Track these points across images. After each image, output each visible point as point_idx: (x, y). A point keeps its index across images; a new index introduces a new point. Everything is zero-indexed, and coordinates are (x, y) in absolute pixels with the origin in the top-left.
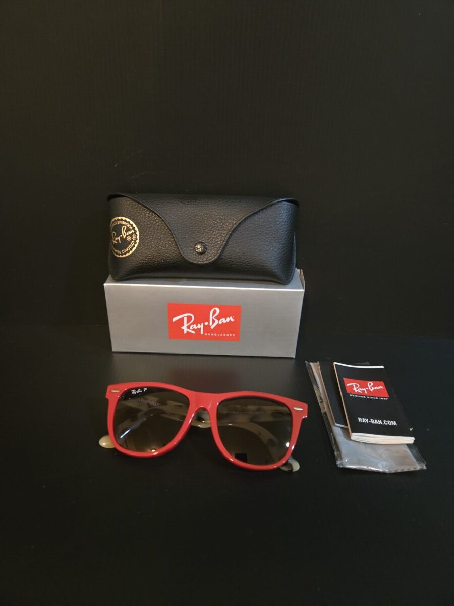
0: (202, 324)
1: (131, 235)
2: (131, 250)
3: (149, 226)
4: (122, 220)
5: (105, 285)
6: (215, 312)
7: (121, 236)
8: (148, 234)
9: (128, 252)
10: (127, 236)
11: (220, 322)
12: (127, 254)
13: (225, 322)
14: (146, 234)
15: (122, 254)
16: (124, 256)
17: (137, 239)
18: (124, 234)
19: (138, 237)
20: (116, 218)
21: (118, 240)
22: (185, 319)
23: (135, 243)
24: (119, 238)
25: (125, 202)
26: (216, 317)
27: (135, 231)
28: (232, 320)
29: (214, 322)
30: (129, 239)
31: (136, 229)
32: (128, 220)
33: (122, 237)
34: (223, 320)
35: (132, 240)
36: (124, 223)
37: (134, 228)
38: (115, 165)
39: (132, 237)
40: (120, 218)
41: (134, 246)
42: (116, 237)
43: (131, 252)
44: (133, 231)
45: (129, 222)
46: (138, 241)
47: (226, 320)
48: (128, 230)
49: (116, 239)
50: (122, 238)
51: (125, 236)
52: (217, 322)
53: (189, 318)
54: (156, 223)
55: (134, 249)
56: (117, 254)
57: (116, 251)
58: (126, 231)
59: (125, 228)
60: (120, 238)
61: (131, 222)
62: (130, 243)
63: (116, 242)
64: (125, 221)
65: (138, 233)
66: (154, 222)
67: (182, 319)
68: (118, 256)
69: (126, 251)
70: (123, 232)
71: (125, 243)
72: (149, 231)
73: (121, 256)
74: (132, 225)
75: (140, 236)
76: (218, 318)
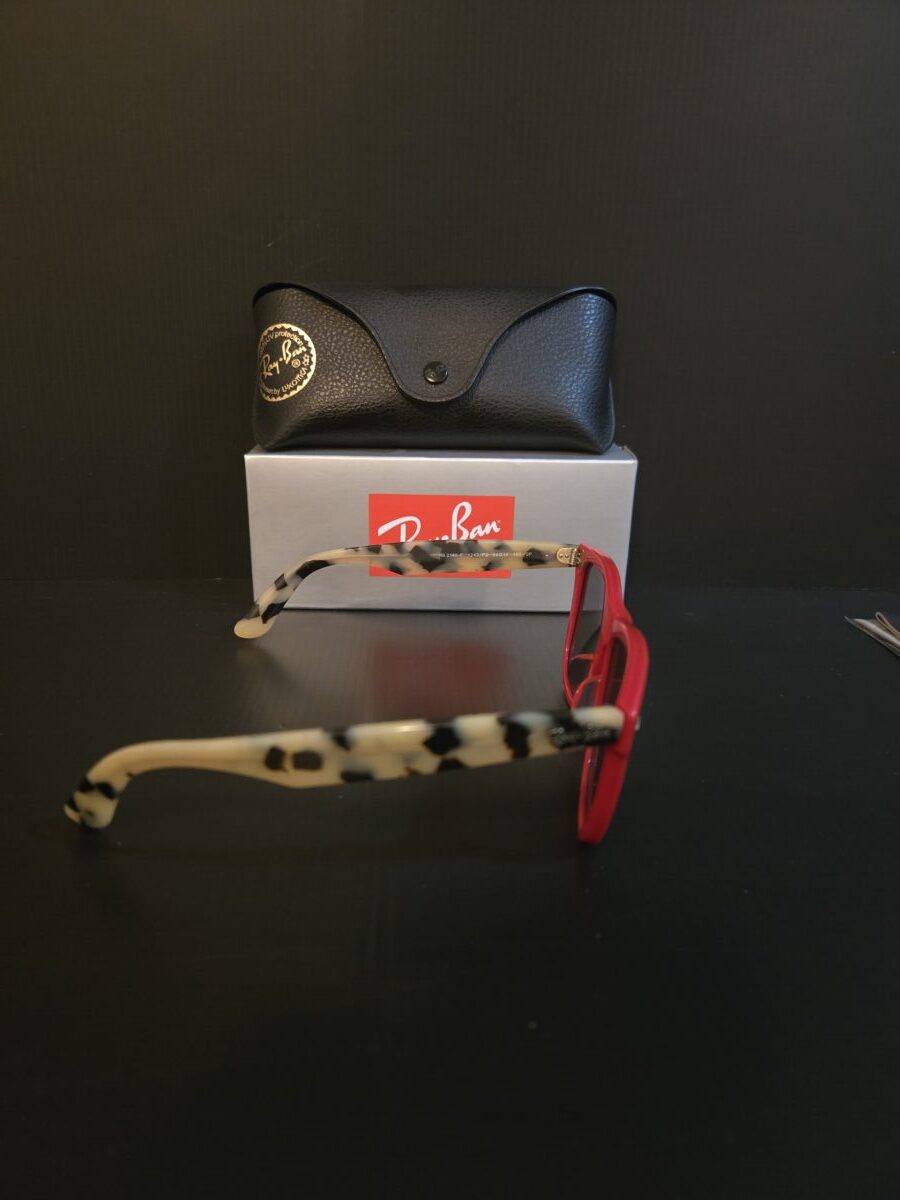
1: (300, 357)
2: (300, 383)
3: (335, 339)
4: (283, 329)
5: (247, 457)
6: (462, 511)
7: (281, 360)
8: (332, 353)
9: (295, 388)
10: (292, 359)
12: (293, 393)
13: (481, 533)
14: (329, 353)
15: (282, 395)
16: (286, 396)
17: (311, 363)
18: (287, 355)
19: (314, 359)
20: (271, 328)
21: (275, 368)
22: (403, 529)
23: (309, 370)
24: (276, 365)
25: (291, 297)
26: (463, 524)
27: (309, 349)
28: (497, 530)
29: (460, 533)
30: (296, 364)
31: (311, 344)
32: (294, 328)
33: (284, 361)
34: (478, 531)
35: (302, 366)
36: (286, 334)
37: (305, 344)
38: (269, 245)
39: (302, 360)
40: (279, 326)
41: (306, 377)
42: (271, 363)
43: (300, 388)
44: (305, 350)
45: (297, 333)
46: (313, 367)
47: (483, 529)
48: (295, 346)
49: (271, 367)
50: (282, 364)
51: (289, 359)
52: (466, 532)
53: (411, 527)
54: (349, 333)
55: (305, 382)
56: (271, 396)
57: (270, 391)
58: (291, 350)
59: (289, 346)
60: (280, 363)
61: (302, 332)
62: (297, 371)
63: (271, 374)
64: (289, 330)
65: (313, 352)
66: (345, 332)
67: (397, 529)
68: (274, 400)
69: (289, 386)
70: (285, 351)
71: (288, 373)
72: (335, 348)
73: (279, 399)
74: (302, 338)
75: (317, 357)
76: (469, 525)
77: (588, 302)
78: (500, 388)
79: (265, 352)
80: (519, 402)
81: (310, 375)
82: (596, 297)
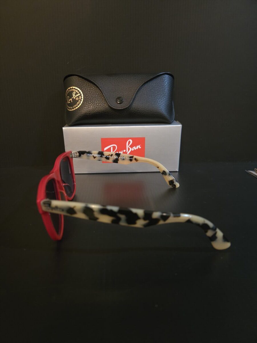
0: (122, 151)
1: (78, 97)
2: (79, 105)
3: (89, 91)
4: (73, 88)
5: (64, 128)
6: (129, 142)
7: (72, 98)
8: (88, 95)
9: (77, 106)
10: (76, 97)
11: (133, 150)
12: (76, 108)
13: (135, 149)
14: (87, 95)
15: (73, 109)
16: (74, 109)
17: (82, 98)
18: (74, 96)
19: (82, 97)
20: (69, 88)
21: (71, 101)
22: (112, 148)
23: (81, 101)
24: (71, 99)
25: (74, 79)
26: (130, 146)
27: (81, 94)
28: (140, 148)
29: (129, 149)
30: (77, 99)
31: (81, 93)
32: (76, 88)
33: (73, 98)
34: (135, 148)
35: (79, 99)
36: (74, 90)
37: (80, 93)
39: (79, 98)
40: (71, 88)
41: (80, 103)
42: (70, 99)
43: (78, 106)
44: (80, 94)
45: (77, 89)
46: (82, 100)
47: (136, 148)
48: (76, 94)
49: (70, 100)
50: (73, 99)
51: (75, 97)
52: (131, 149)
53: (114, 148)
54: (93, 89)
55: (80, 104)
56: (70, 109)
57: (69, 108)
58: (75, 95)
59: (75, 93)
60: (72, 99)
61: (78, 89)
62: (78, 101)
63: (69, 102)
64: (75, 89)
65: (82, 95)
66: (92, 88)
67: (110, 148)
68: (71, 110)
69: (75, 106)
70: (74, 95)
71: (75, 102)
72: (89, 94)
73: (72, 110)
74: (78, 91)
75: (84, 97)
76: (132, 146)
77: (165, 77)
78: (140, 104)
79: (67, 96)
80: (145, 108)
81: (81, 102)
82: (168, 76)
